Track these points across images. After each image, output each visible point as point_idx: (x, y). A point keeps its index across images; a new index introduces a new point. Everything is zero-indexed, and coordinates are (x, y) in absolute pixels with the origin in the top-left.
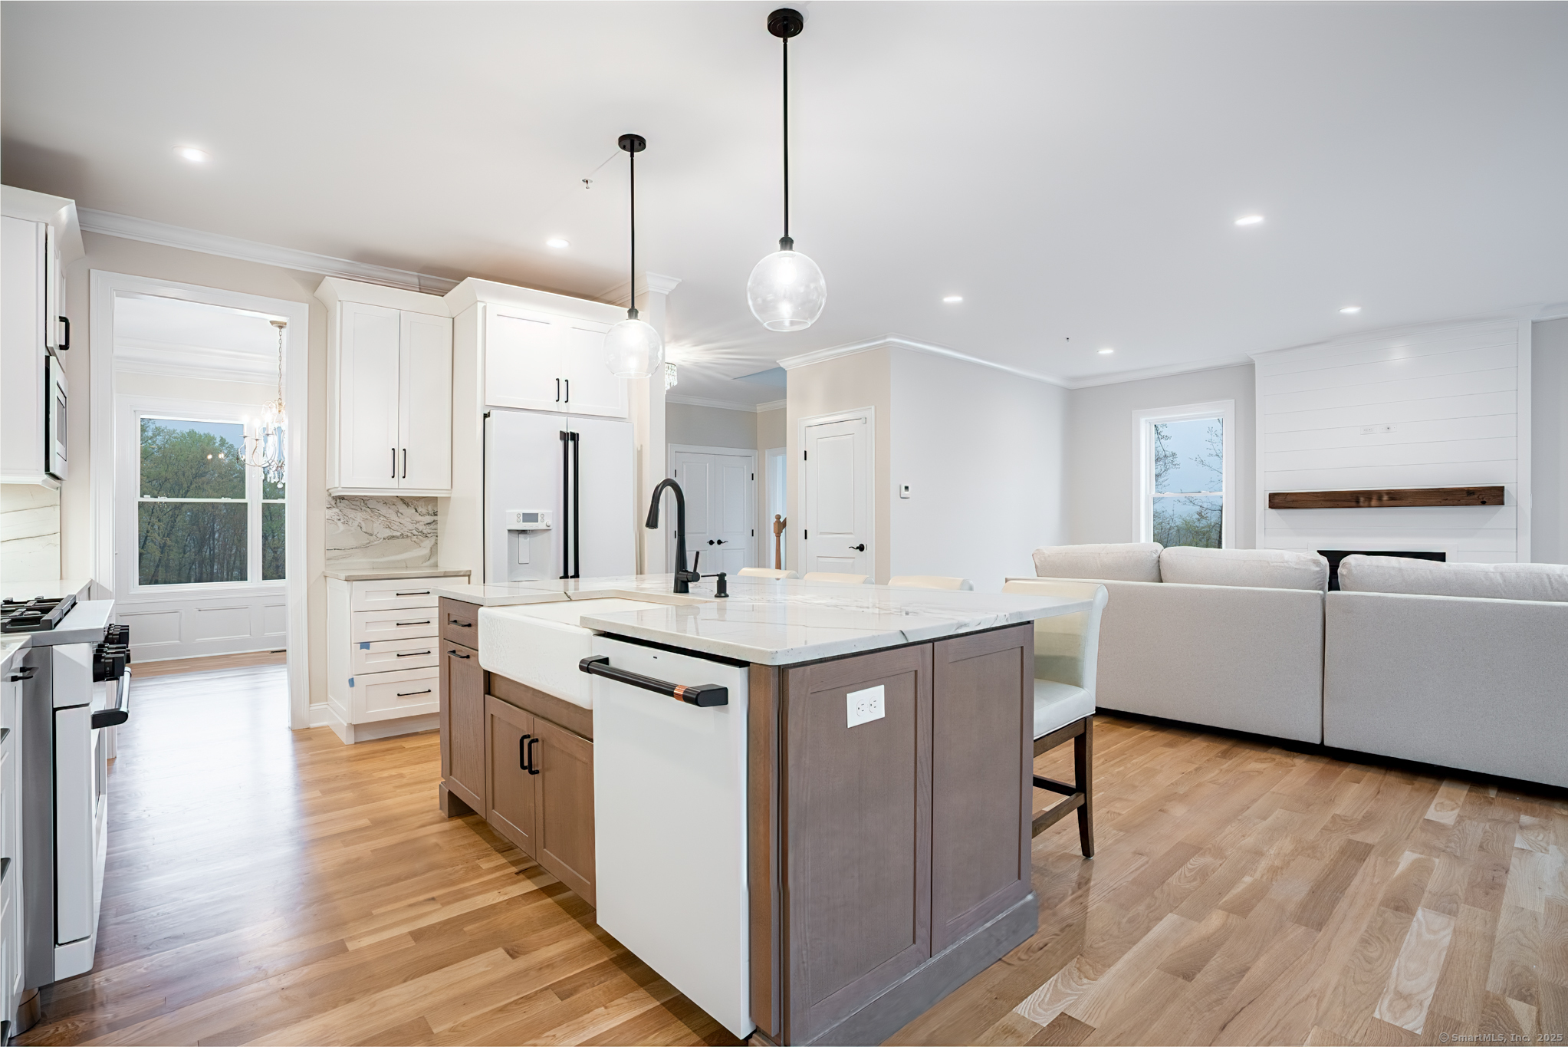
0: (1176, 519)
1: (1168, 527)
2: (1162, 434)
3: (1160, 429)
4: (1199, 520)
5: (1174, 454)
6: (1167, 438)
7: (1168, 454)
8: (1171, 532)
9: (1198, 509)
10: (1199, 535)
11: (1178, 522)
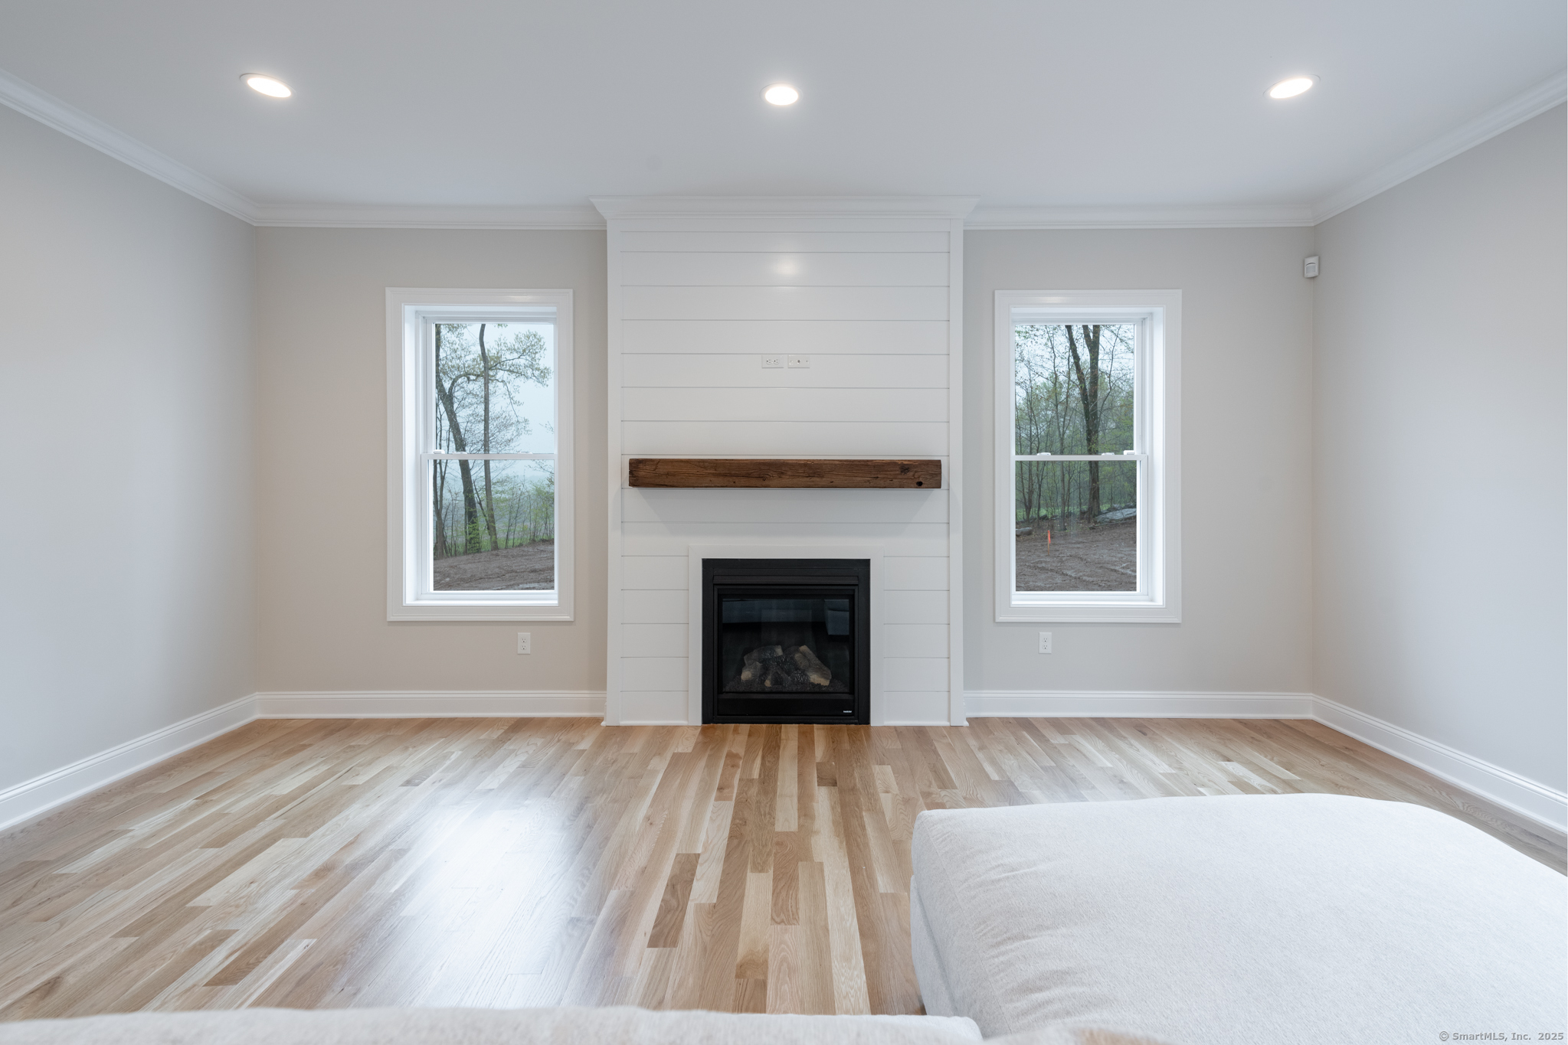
0: (527, 485)
1: (520, 492)
2: (515, 399)
3: (513, 395)
4: (549, 486)
5: (526, 421)
6: (519, 404)
7: (520, 420)
8: (522, 497)
9: (548, 475)
10: (549, 500)
11: (529, 487)
